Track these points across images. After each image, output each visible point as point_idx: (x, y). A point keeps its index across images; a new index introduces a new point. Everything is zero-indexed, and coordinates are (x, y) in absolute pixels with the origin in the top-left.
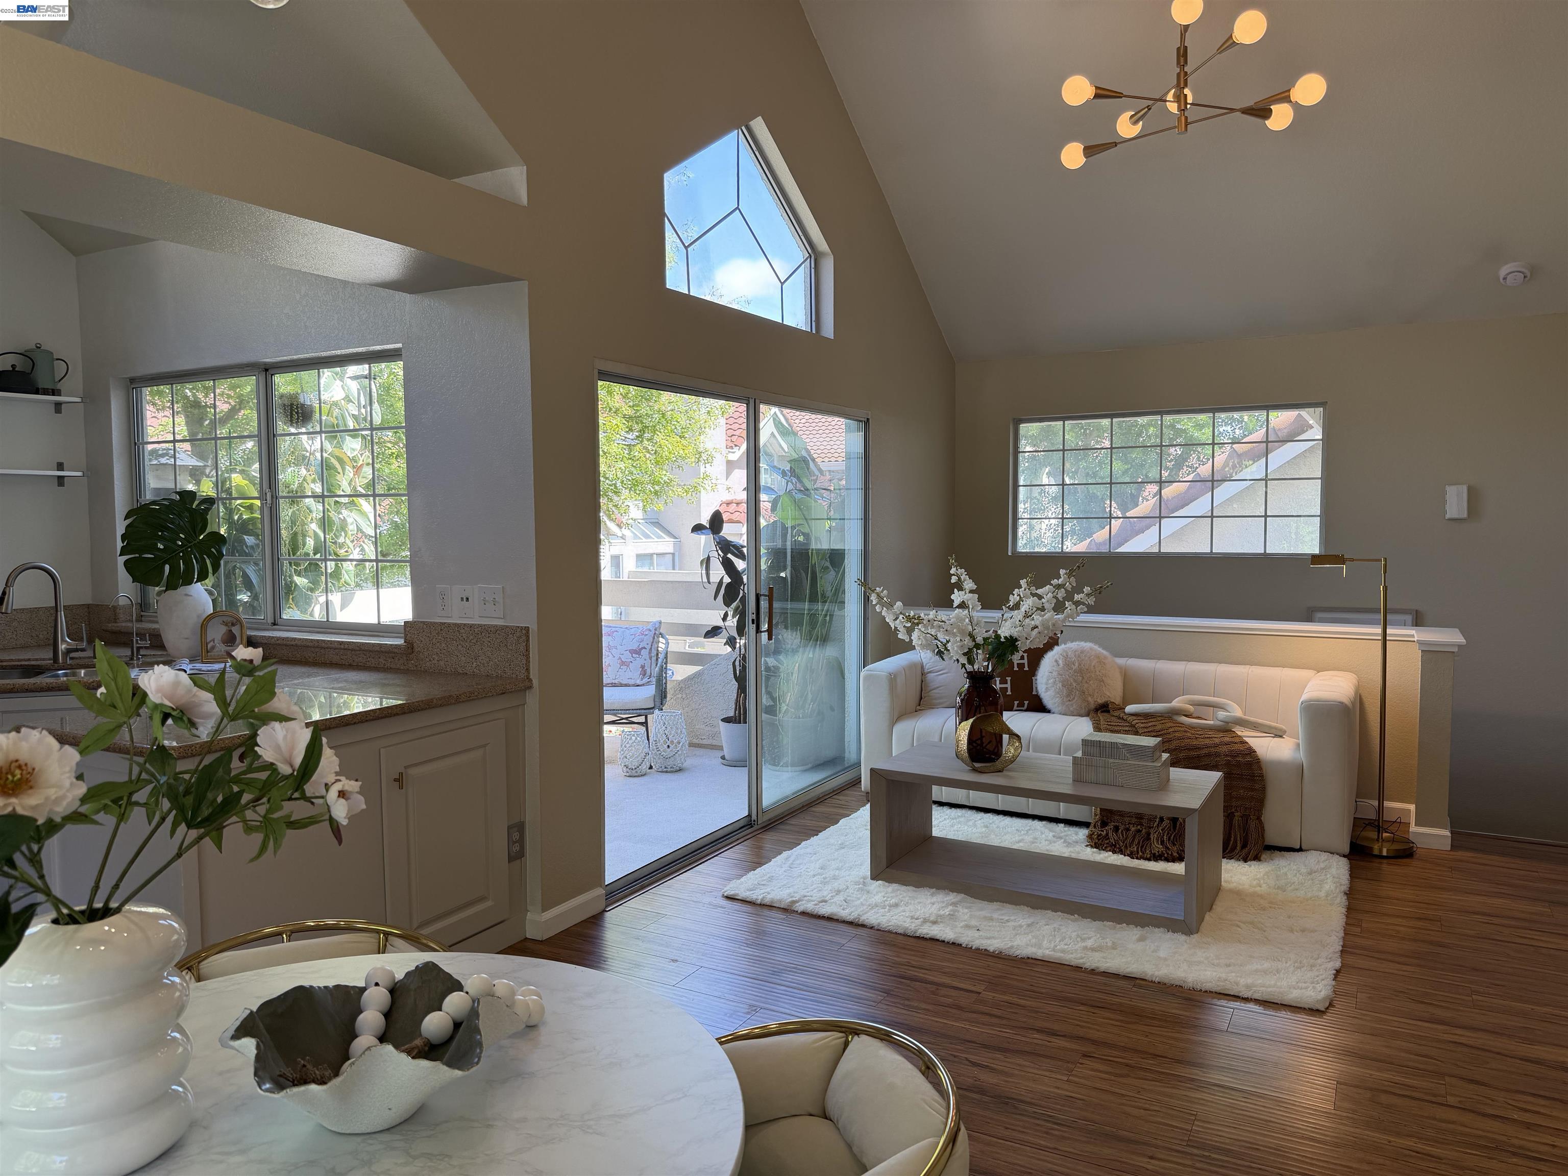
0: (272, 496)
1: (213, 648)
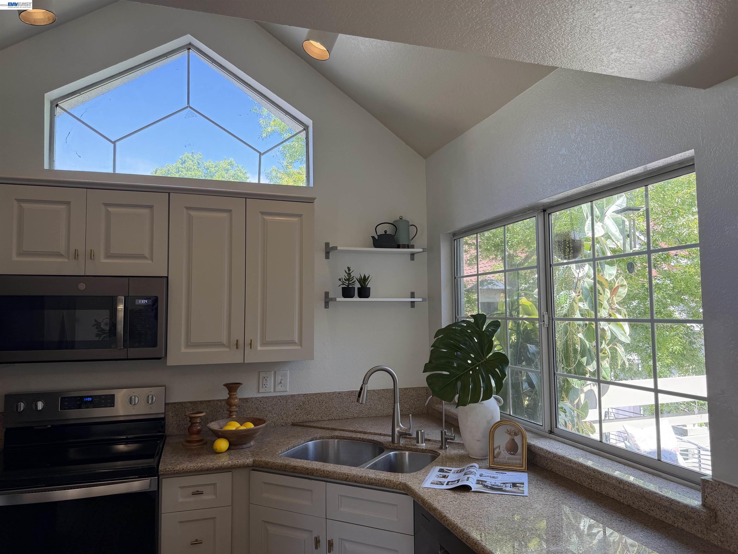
0: (549, 318)
1: (499, 454)
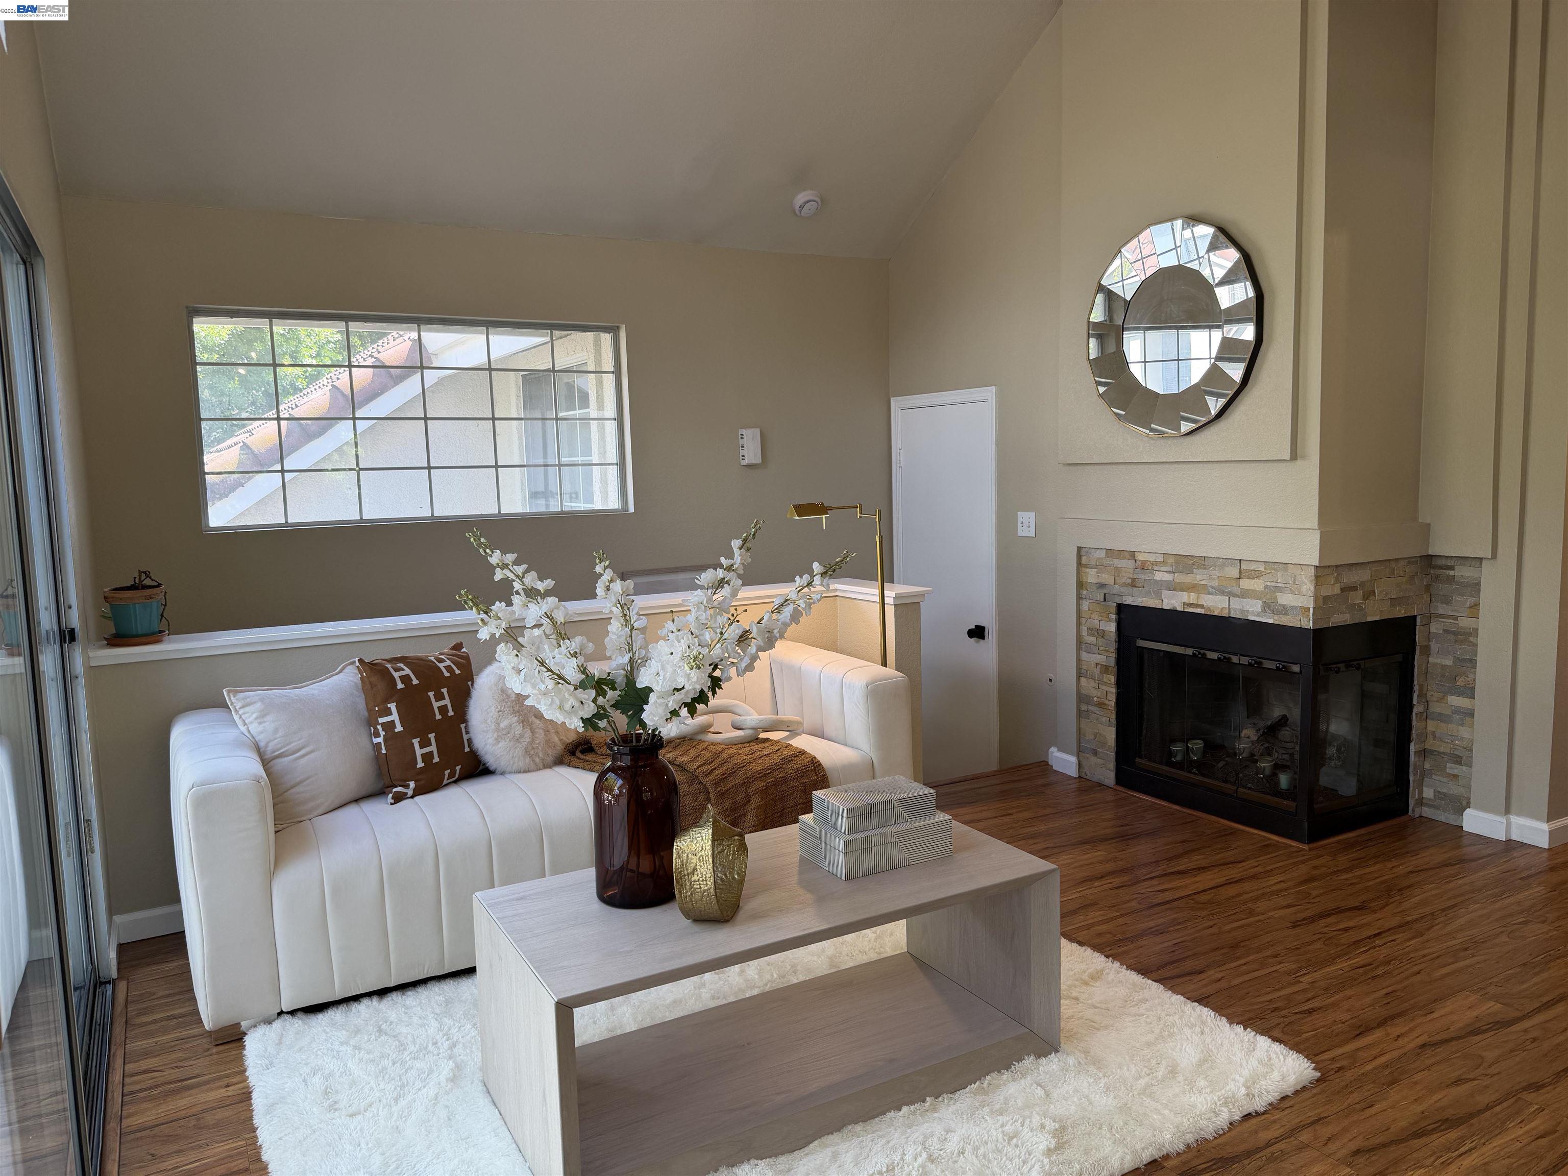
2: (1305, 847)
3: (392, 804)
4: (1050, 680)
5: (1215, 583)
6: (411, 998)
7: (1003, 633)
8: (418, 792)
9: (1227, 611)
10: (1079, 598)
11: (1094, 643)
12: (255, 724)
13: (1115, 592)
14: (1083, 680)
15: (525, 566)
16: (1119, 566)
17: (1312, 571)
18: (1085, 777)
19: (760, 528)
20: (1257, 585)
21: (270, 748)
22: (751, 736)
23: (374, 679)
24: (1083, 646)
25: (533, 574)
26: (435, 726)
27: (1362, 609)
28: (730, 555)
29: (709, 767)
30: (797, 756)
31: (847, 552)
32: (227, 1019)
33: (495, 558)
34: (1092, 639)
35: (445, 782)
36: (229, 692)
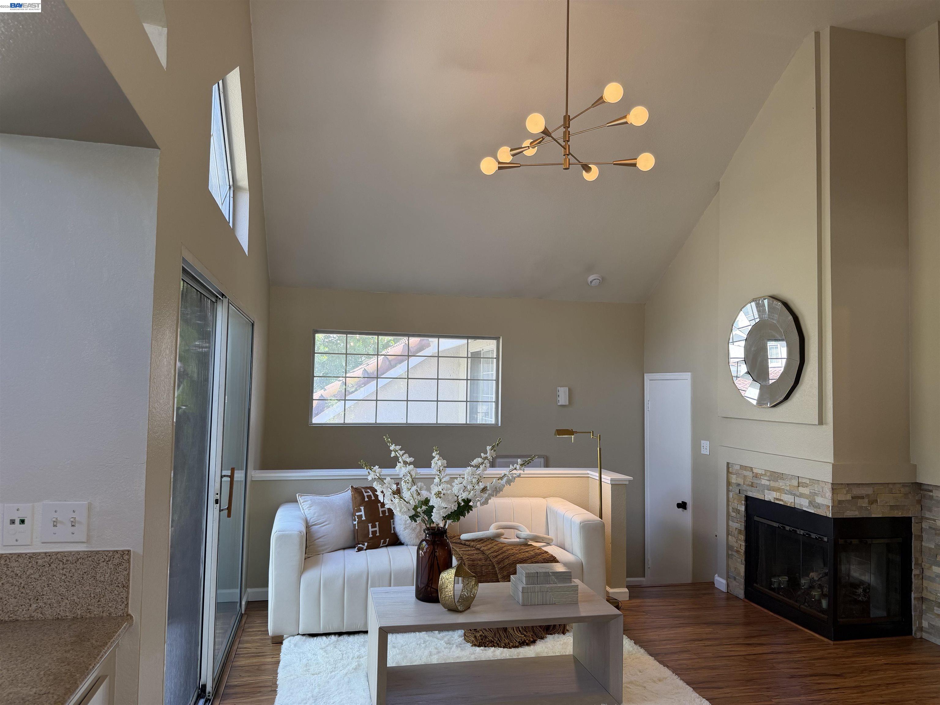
2: (832, 642)
3: (357, 552)
4: (716, 536)
5: (788, 488)
6: (351, 638)
7: (695, 507)
8: (369, 548)
9: (793, 504)
10: (728, 491)
11: (735, 516)
12: (307, 510)
13: (744, 489)
14: (730, 537)
15: (403, 452)
16: (746, 475)
17: (830, 485)
18: (730, 592)
19: (501, 442)
20: (805, 491)
21: (311, 521)
22: (523, 542)
23: (356, 495)
24: (730, 518)
25: (407, 455)
26: (379, 519)
27: (868, 510)
28: (486, 453)
29: (496, 553)
30: (543, 553)
31: (534, 456)
32: (278, 633)
33: (392, 447)
34: (733, 514)
35: (381, 545)
36: (299, 495)
